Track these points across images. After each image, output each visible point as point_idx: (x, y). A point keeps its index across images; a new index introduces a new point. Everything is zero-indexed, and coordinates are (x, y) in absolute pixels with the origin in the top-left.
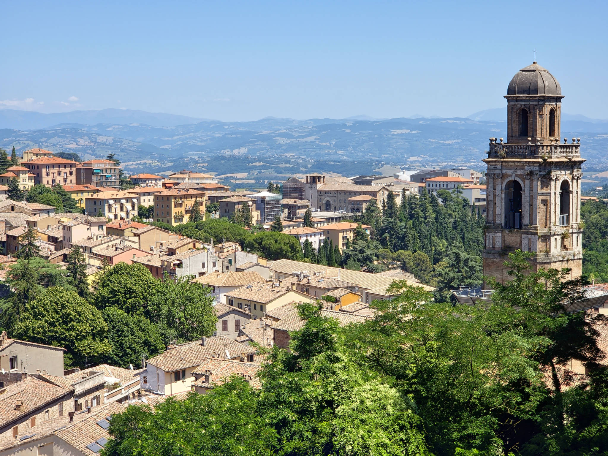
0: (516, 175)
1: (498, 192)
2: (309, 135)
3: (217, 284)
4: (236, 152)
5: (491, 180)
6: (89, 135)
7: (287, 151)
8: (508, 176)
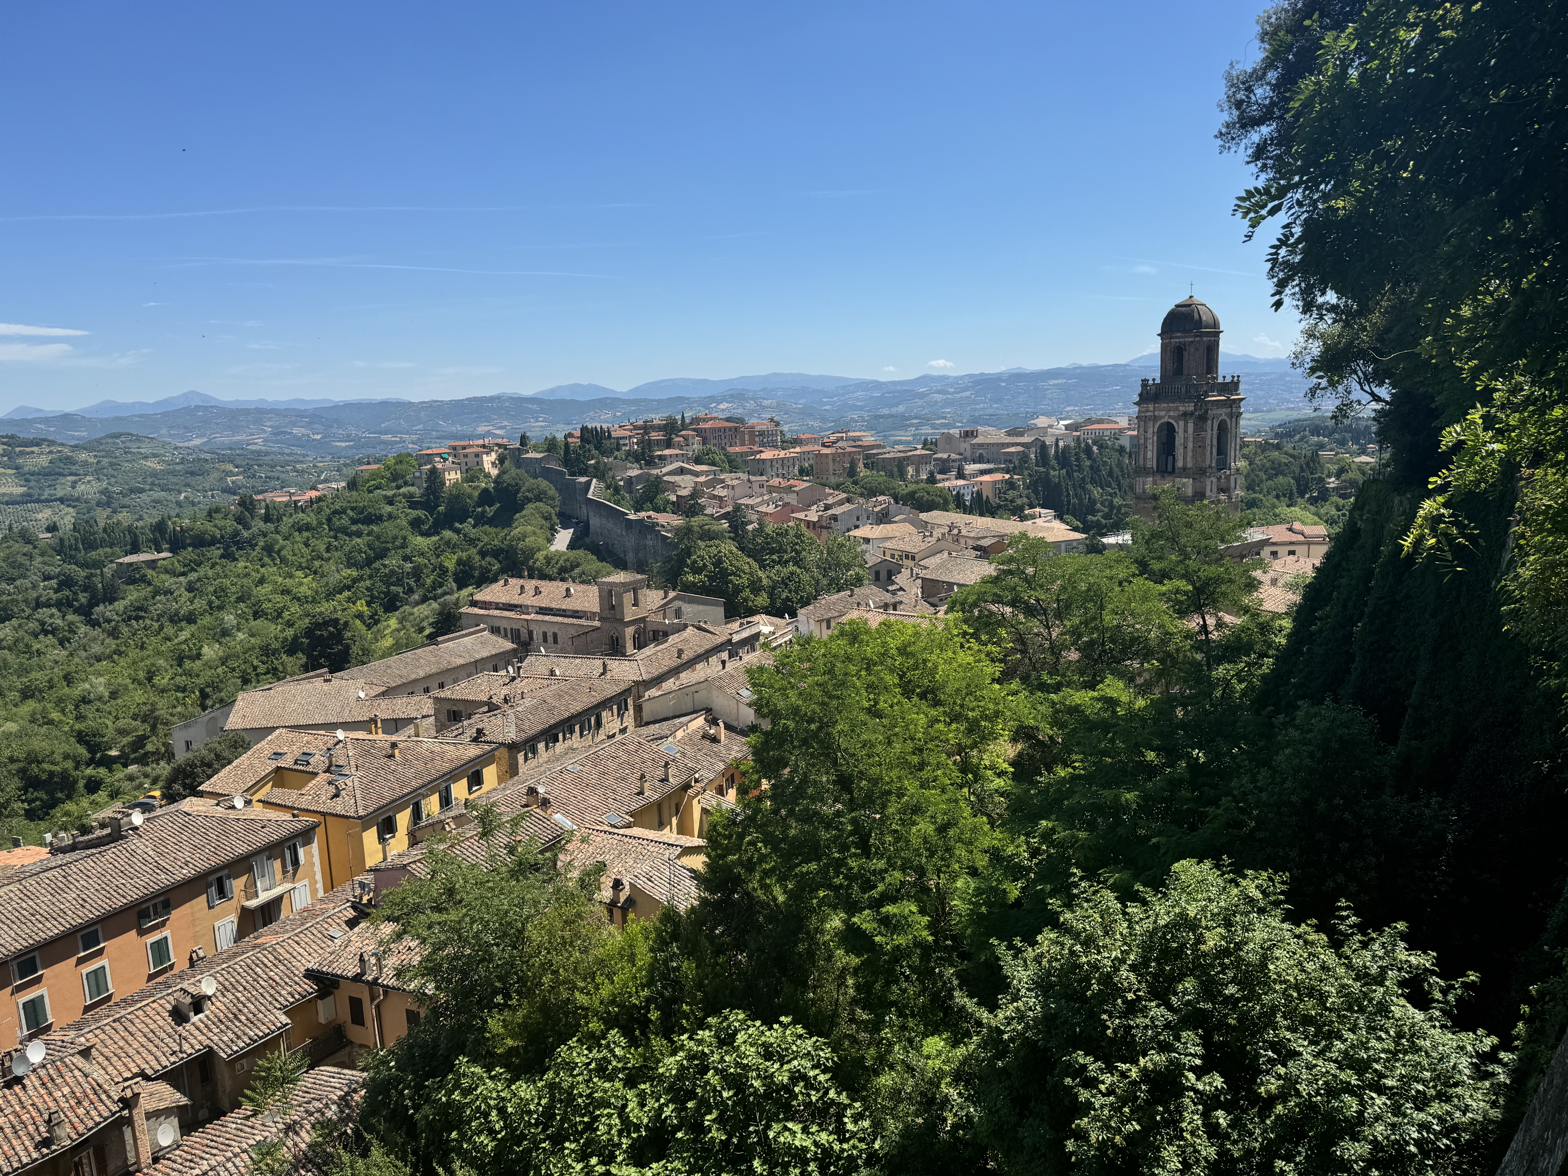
0: (1169, 417)
1: (1149, 435)
2: (965, 389)
3: (870, 536)
4: (894, 410)
5: (1142, 423)
6: (754, 399)
7: (943, 407)
8: (1161, 417)
